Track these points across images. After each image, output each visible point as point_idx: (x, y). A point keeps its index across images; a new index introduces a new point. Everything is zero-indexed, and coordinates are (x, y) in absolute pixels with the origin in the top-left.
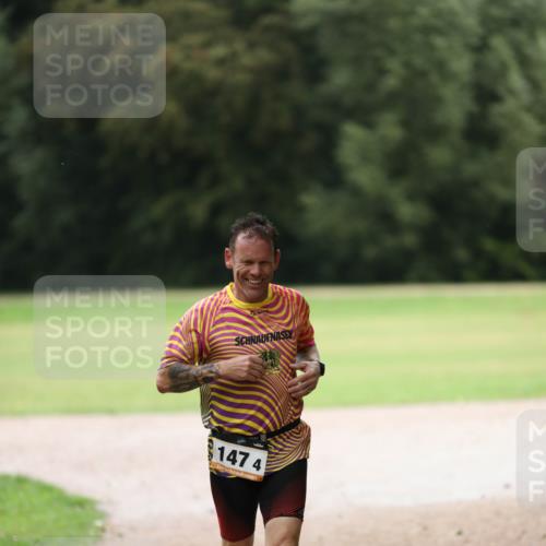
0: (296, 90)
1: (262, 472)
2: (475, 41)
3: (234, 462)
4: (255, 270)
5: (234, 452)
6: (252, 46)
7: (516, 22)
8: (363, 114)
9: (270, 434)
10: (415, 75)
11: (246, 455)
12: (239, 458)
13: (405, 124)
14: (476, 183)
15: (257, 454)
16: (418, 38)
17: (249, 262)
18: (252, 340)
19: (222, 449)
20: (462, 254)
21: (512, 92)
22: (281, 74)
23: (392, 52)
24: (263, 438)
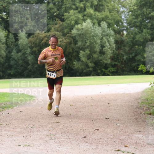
0: (73, 45)
1: (55, 77)
2: (101, 38)
3: (51, 75)
4: (54, 43)
5: (51, 74)
6: (65, 39)
7: (107, 35)
8: (83, 49)
9: (57, 71)
10: (91, 43)
11: (53, 74)
12: (52, 75)
13: (90, 51)
14: (101, 60)
15: (54, 74)
16: (92, 37)
17: (53, 42)
18: (54, 55)
19: (49, 73)
20: (99, 71)
21: (107, 46)
22: (70, 43)
23: (88, 40)
24: (56, 71)
